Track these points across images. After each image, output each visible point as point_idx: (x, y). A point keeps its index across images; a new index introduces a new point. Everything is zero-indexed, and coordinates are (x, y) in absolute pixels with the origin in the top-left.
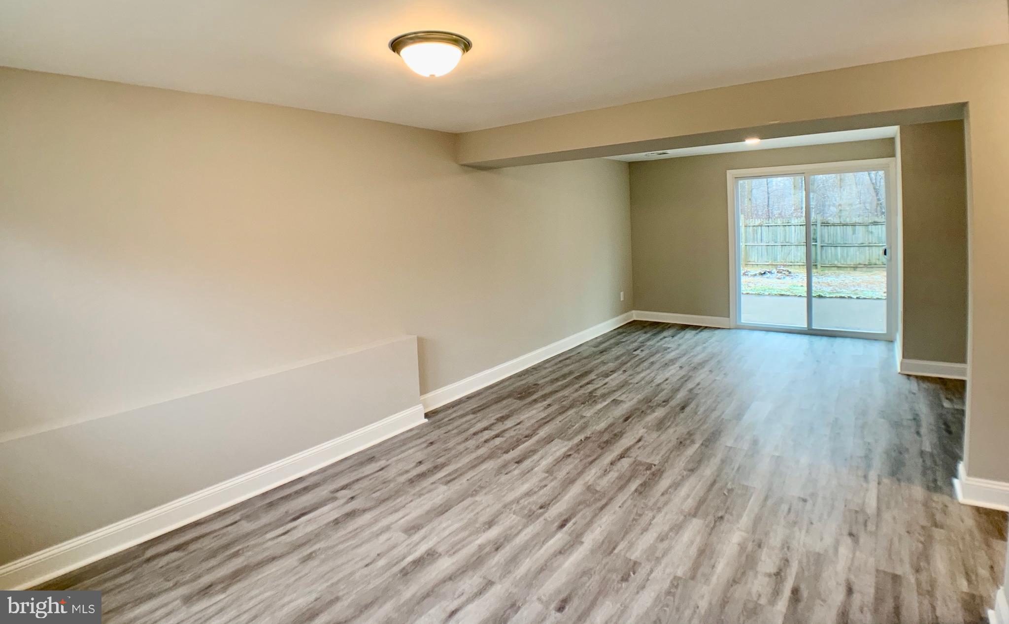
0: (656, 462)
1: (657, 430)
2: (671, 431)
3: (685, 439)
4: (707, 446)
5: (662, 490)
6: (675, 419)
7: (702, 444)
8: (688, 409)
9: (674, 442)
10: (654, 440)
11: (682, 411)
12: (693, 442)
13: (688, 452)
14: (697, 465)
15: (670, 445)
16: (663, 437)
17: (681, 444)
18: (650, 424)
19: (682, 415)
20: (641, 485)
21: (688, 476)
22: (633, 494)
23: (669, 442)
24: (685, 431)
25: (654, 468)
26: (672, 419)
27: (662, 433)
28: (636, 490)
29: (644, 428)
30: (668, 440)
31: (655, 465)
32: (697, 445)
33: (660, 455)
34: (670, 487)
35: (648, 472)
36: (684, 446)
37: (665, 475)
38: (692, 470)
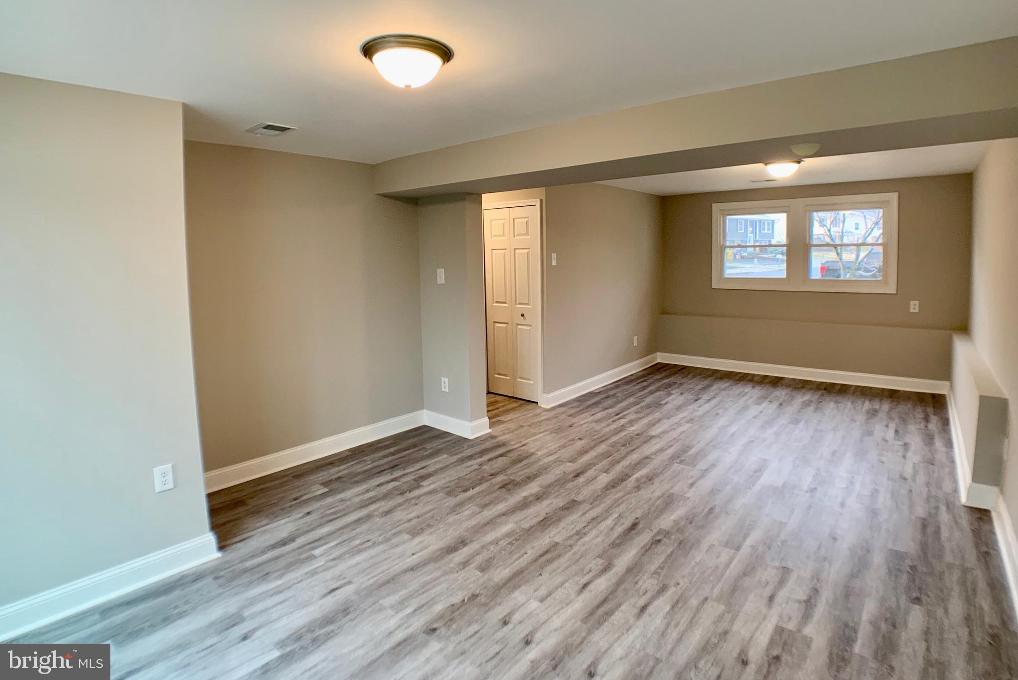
0: (675, 465)
1: (673, 494)
2: (658, 493)
3: (644, 483)
4: (627, 475)
5: (672, 448)
6: (649, 509)
7: (630, 477)
8: (628, 523)
9: (657, 481)
10: (677, 483)
11: (637, 521)
12: (638, 480)
13: (645, 471)
14: (641, 461)
15: (661, 478)
16: (667, 486)
17: (650, 479)
18: (681, 503)
19: (638, 514)
20: (688, 451)
21: (652, 454)
22: (694, 447)
23: (662, 481)
24: (642, 492)
25: (678, 461)
26: (653, 509)
27: (668, 491)
28: (691, 448)
29: (688, 498)
30: (662, 483)
31: (677, 463)
32: (636, 476)
33: (672, 470)
34: (667, 449)
35: (682, 458)
36: (647, 478)
37: (669, 456)
38: (647, 458)
